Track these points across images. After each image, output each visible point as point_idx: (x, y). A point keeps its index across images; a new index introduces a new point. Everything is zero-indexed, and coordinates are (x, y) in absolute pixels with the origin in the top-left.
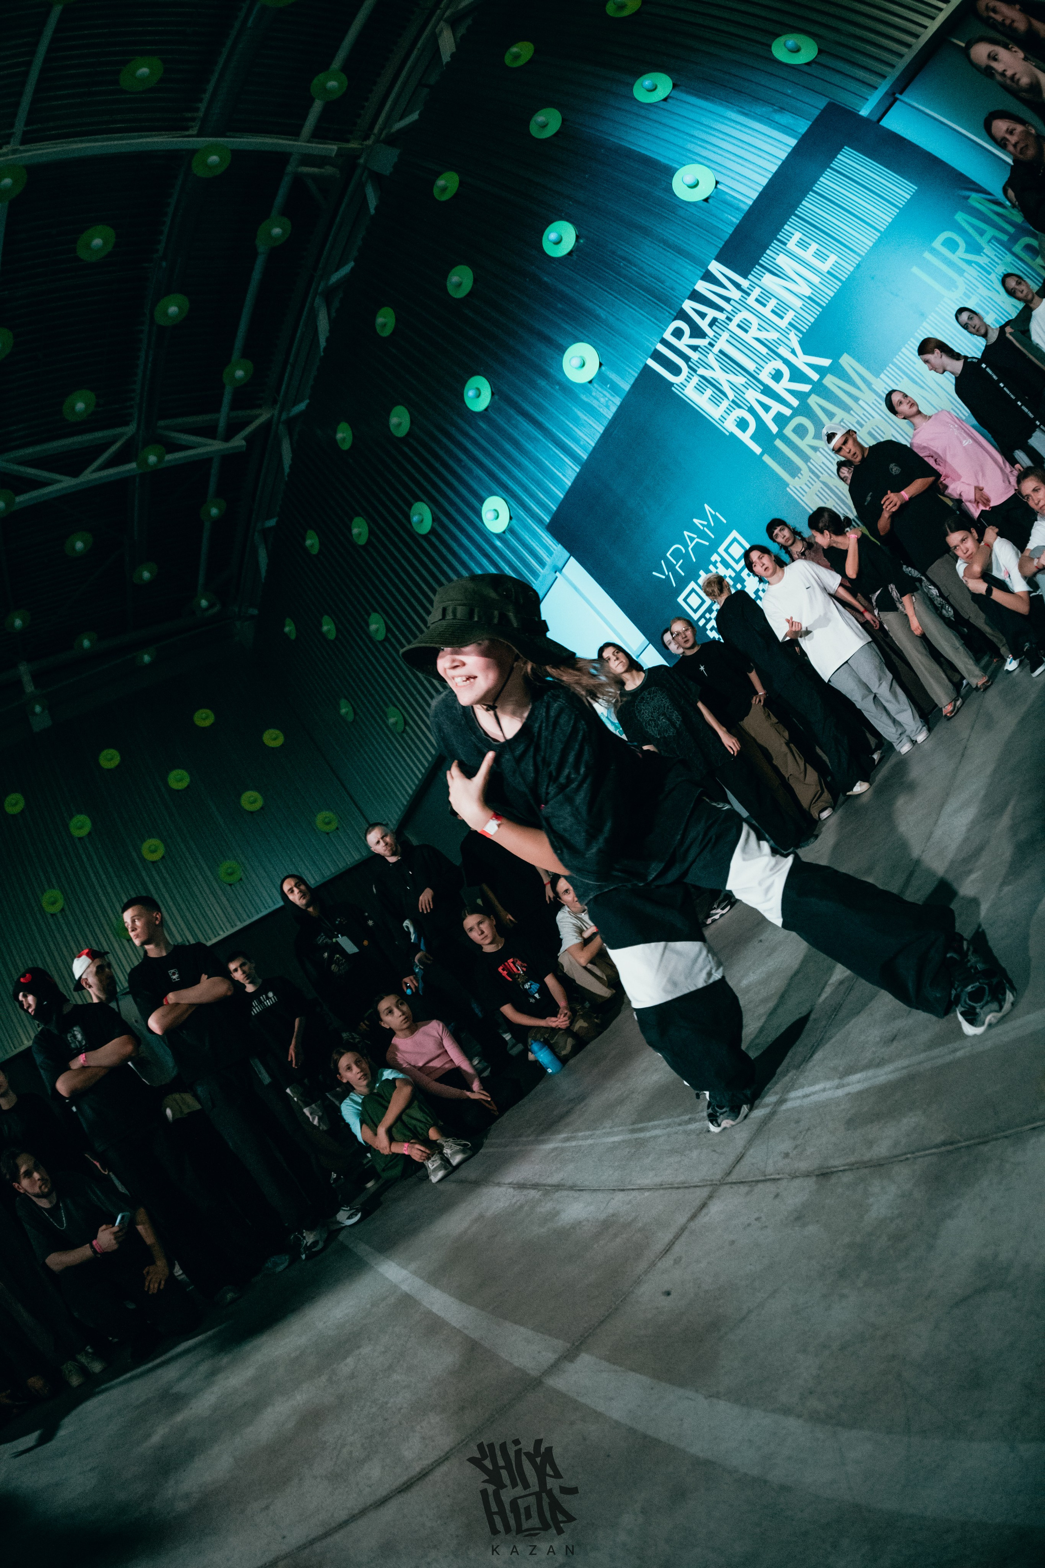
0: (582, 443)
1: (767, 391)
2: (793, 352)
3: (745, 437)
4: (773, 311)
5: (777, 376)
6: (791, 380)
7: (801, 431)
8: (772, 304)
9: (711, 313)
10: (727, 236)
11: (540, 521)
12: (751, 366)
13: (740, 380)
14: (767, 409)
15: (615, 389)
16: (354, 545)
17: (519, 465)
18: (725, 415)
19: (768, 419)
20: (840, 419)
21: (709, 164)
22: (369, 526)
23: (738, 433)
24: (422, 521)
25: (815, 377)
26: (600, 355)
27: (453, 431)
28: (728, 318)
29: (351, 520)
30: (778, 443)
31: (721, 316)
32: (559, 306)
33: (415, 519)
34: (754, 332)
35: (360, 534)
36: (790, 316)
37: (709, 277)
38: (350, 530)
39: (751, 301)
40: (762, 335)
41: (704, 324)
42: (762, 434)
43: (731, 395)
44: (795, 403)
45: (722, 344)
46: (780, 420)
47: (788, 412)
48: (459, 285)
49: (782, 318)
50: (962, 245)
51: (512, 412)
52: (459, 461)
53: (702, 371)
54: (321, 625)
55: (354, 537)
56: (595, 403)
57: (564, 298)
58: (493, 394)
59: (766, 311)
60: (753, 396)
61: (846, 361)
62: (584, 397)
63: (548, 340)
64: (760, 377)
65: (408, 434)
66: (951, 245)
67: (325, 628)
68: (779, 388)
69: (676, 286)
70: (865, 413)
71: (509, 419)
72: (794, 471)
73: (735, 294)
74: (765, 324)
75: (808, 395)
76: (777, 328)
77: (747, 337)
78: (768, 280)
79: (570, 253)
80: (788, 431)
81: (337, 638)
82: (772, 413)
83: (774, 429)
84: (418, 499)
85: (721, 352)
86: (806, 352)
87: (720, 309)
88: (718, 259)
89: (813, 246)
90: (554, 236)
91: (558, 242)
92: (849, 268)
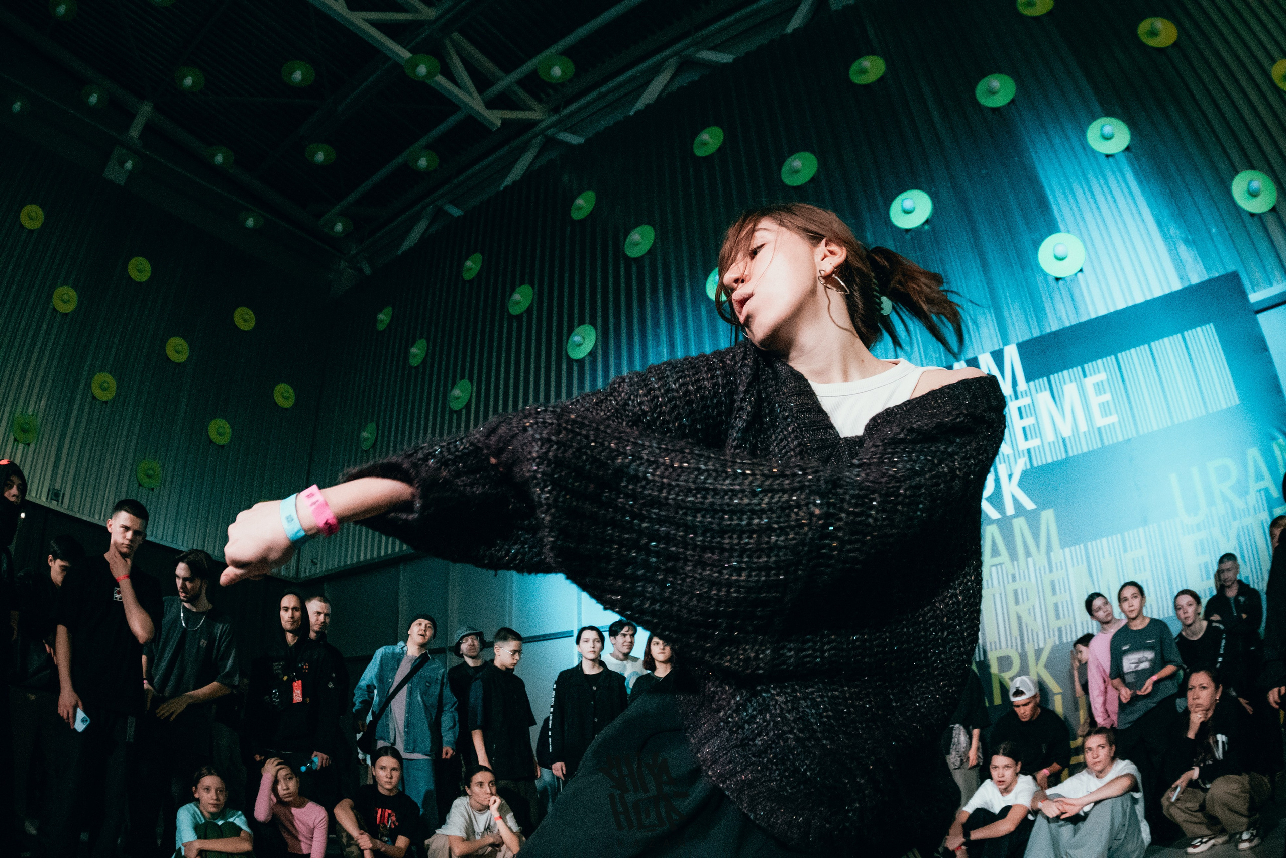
10: (1046, 331)
16: (504, 307)
20: (1001, 562)
22: (532, 304)
24: (580, 345)
25: (1011, 511)
29: (522, 283)
33: (577, 337)
35: (518, 303)
37: (998, 356)
38: (513, 290)
39: (1014, 405)
54: (412, 346)
55: (511, 300)
61: (1048, 516)
65: (636, 260)
67: (414, 350)
70: (1026, 573)
75: (993, 521)
78: (1045, 397)
79: (908, 230)
81: (417, 368)
84: (594, 324)
86: (1019, 485)
88: (1021, 346)
89: (1107, 397)
90: (908, 204)
91: (907, 212)
92: (1120, 439)
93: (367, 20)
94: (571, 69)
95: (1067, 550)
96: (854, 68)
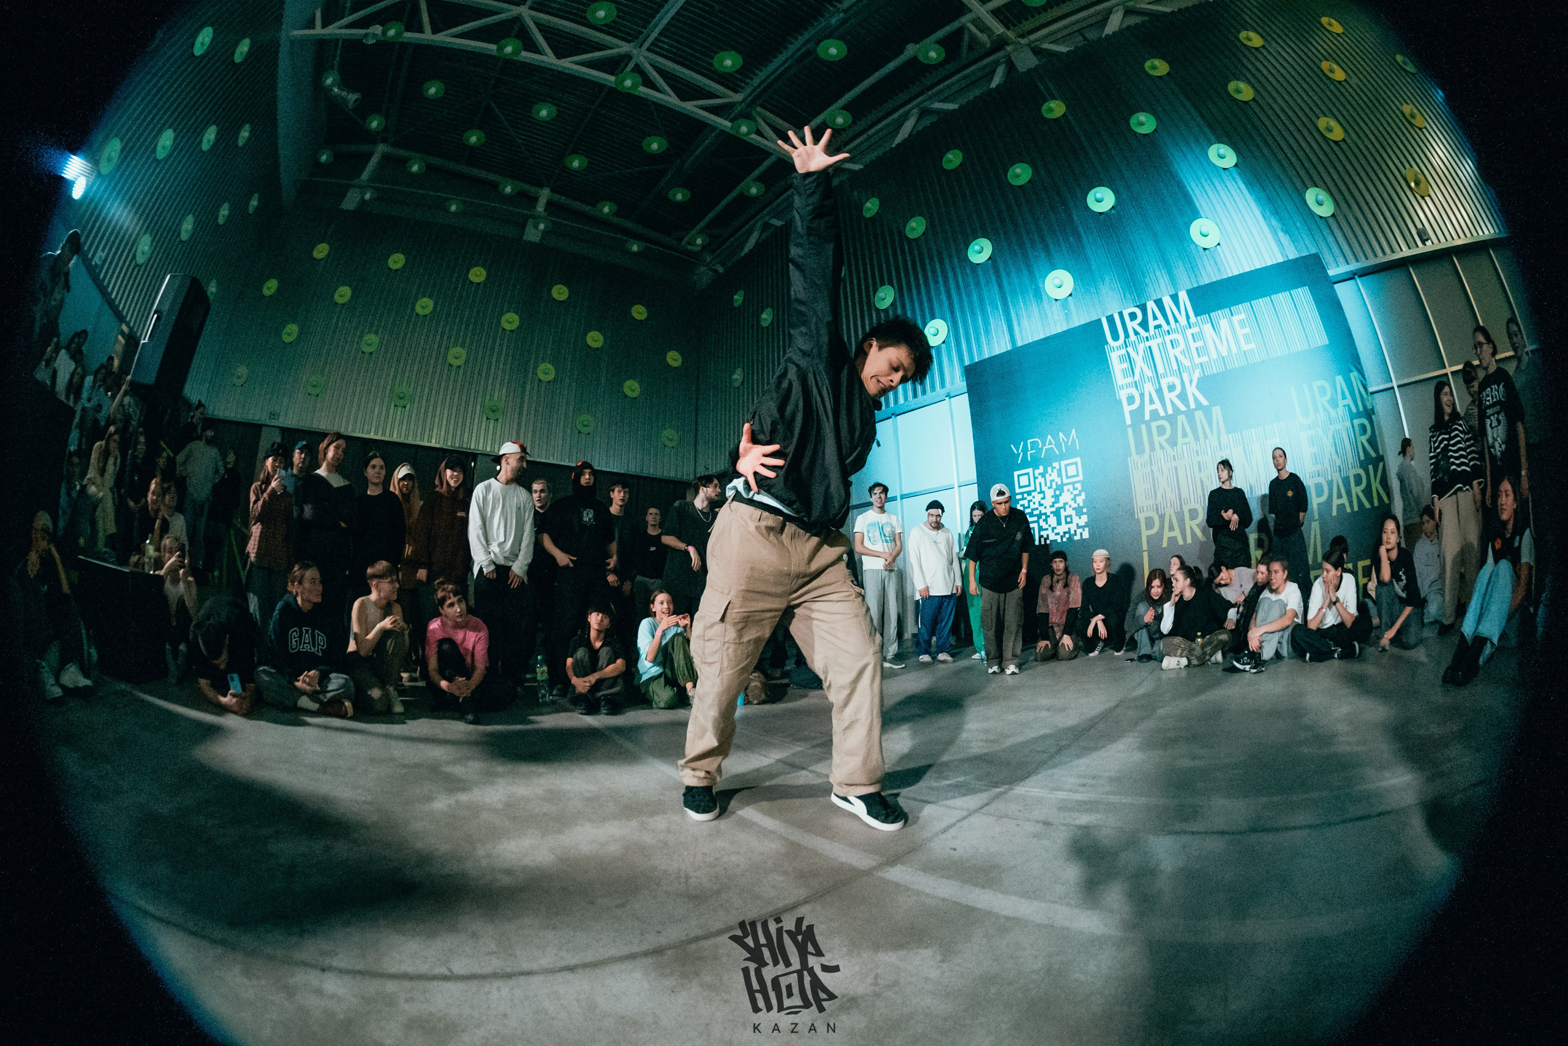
0: (1024, 332)
1: (1159, 391)
2: (1191, 381)
3: (1127, 409)
4: (1197, 348)
5: (1172, 388)
6: (1178, 397)
7: (1161, 430)
8: (1200, 344)
9: (1161, 320)
10: (1202, 283)
11: (961, 359)
12: (1161, 370)
13: (1149, 373)
14: (1152, 402)
15: (1067, 316)
17: (973, 314)
18: (1125, 387)
19: (1148, 408)
21: (1222, 228)
23: (1125, 402)
24: (884, 299)
25: (1193, 405)
26: (1075, 289)
27: (947, 261)
28: (1168, 331)
30: (1143, 427)
31: (1165, 327)
32: (1071, 239)
33: (881, 294)
34: (1177, 352)
36: (1204, 359)
37: (1175, 298)
39: (1189, 332)
40: (1181, 358)
41: (1152, 323)
42: (1138, 414)
43: (1137, 377)
44: (1170, 411)
45: (1153, 343)
46: (1155, 414)
47: (1162, 414)
48: (1018, 176)
49: (1199, 357)
50: (1329, 396)
51: (993, 278)
52: (936, 282)
53: (1130, 349)
56: (1050, 314)
57: (1078, 237)
58: (990, 258)
59: (1193, 346)
60: (1149, 388)
61: (1217, 412)
62: (1045, 304)
63: (1048, 254)
64: (1161, 380)
65: (915, 240)
66: (1322, 390)
67: (764, 316)
68: (1168, 396)
69: (1151, 286)
70: (1205, 449)
71: (988, 283)
72: (1140, 451)
73: (1182, 320)
74: (1187, 352)
75: (1182, 413)
76: (1191, 360)
77: (1172, 352)
78: (1207, 328)
79: (1101, 214)
80: (1154, 425)
81: (767, 327)
82: (1153, 407)
83: (1147, 417)
84: (891, 284)
85: (1150, 347)
86: (1198, 387)
87: (1168, 323)
88: (1189, 292)
89: (1247, 330)
90: (1099, 196)
91: (1099, 201)
92: (1258, 360)
93: (697, 107)
94: (850, 119)
95: (1230, 435)
96: (1044, 107)
